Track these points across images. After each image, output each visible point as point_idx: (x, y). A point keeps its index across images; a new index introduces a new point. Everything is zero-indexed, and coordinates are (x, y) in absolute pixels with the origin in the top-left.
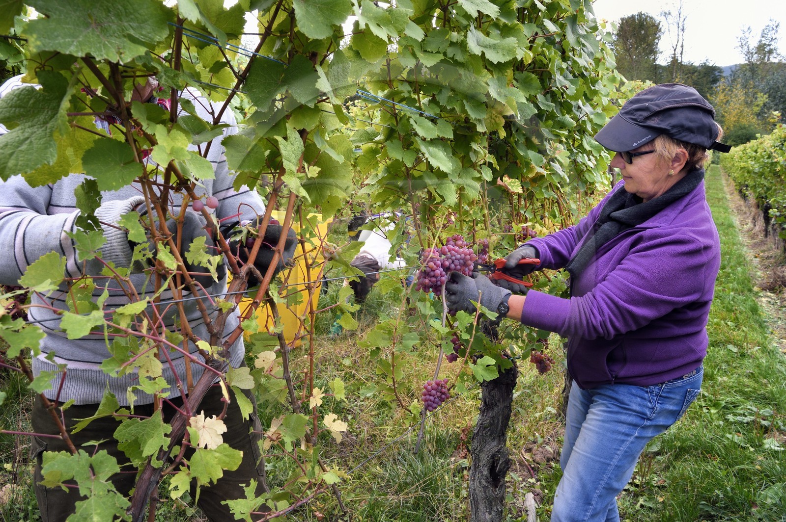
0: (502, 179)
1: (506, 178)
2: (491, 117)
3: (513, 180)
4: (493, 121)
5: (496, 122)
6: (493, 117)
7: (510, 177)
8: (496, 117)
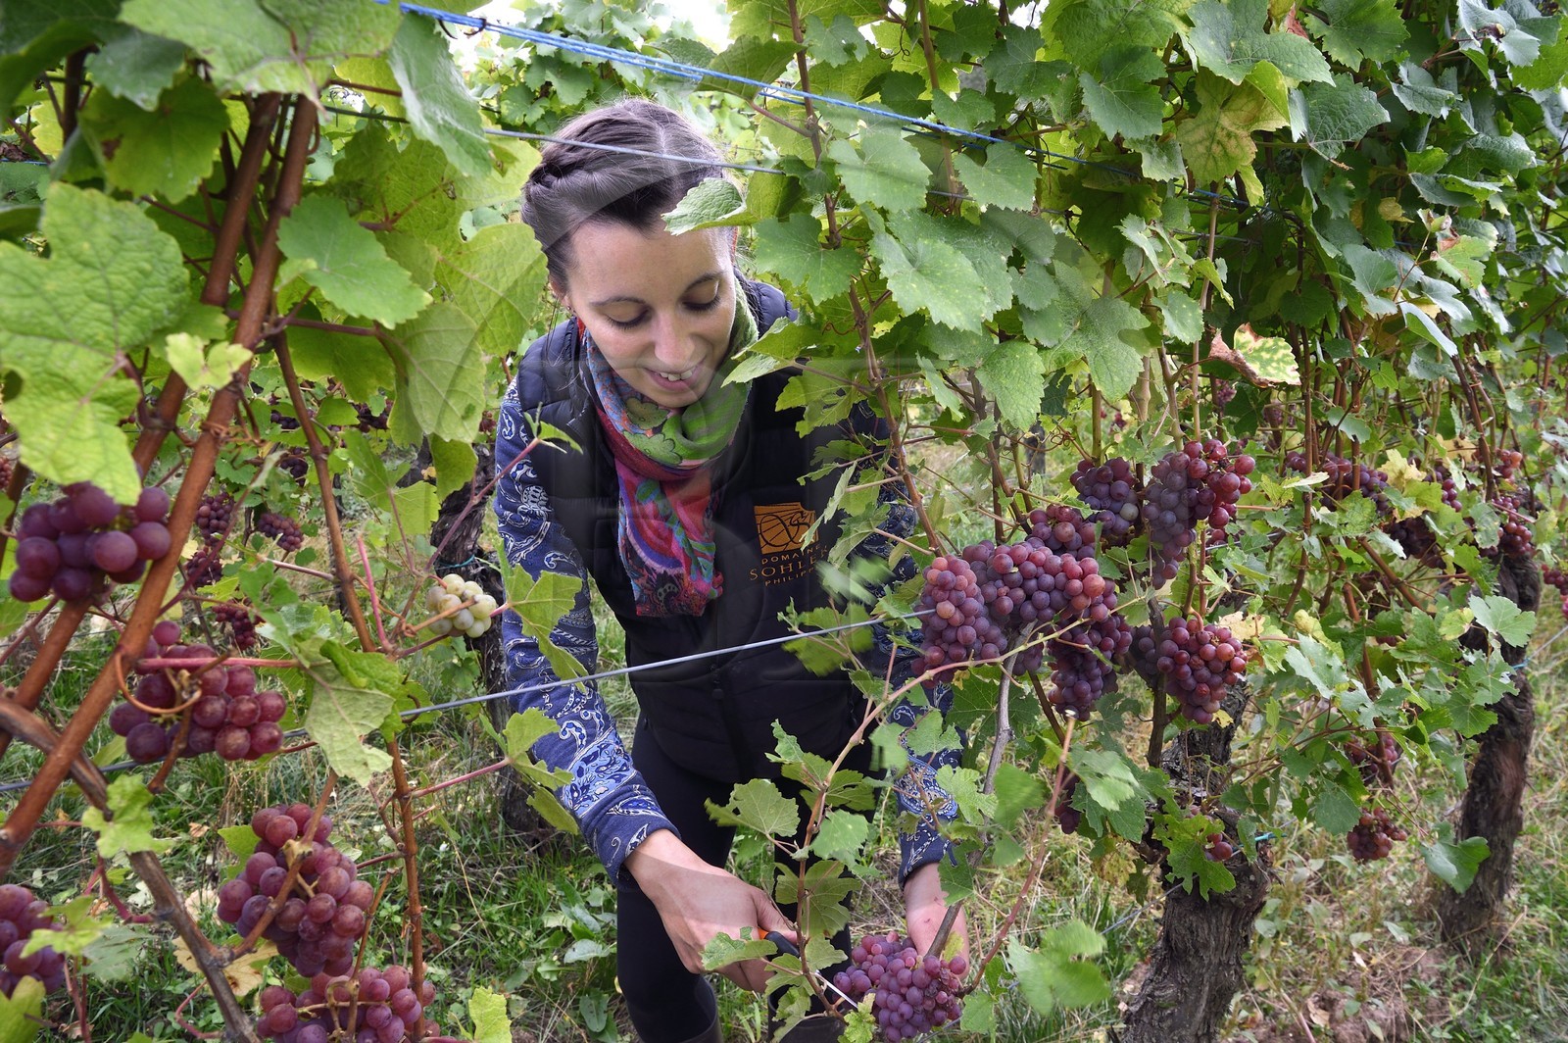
0: (1229, 340)
1: (1244, 337)
2: (1212, 136)
3: (1270, 342)
4: (1217, 149)
5: (1226, 153)
6: (1220, 135)
7: (1259, 331)
8: (1229, 135)
